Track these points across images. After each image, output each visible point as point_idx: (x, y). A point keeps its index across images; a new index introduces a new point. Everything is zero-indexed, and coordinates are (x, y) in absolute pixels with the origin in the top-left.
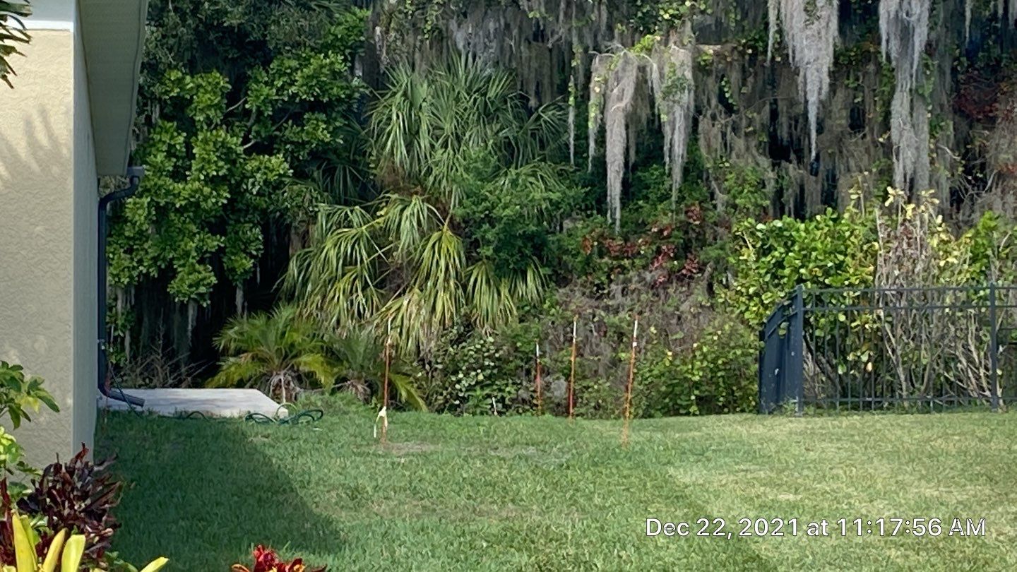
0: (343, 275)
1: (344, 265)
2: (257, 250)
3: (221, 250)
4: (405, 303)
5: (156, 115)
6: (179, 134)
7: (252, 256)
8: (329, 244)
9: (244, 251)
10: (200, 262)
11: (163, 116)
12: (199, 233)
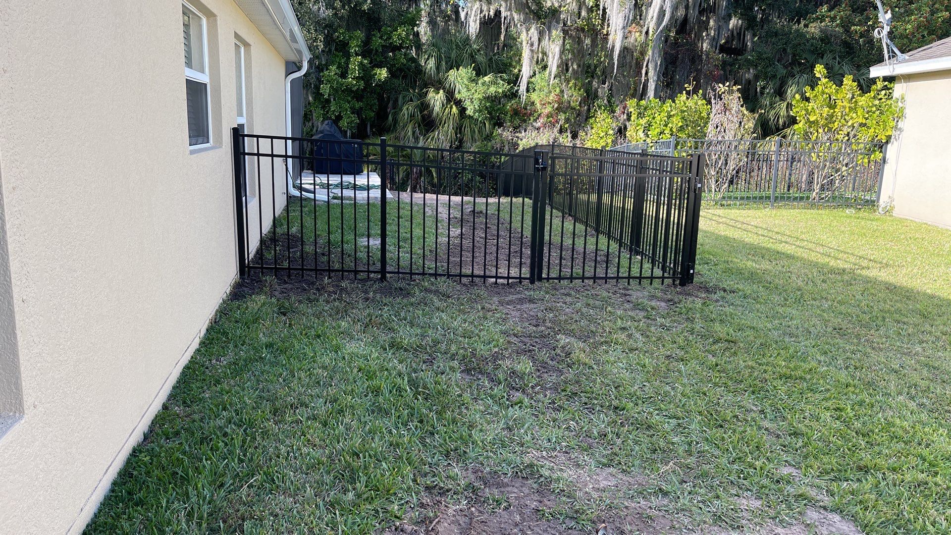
0: (411, 121)
1: (411, 117)
2: (376, 109)
3: (361, 108)
4: (437, 133)
5: (333, 49)
6: (343, 58)
7: (374, 112)
8: (405, 108)
9: (371, 109)
10: (352, 113)
11: (336, 50)
12: (352, 101)
